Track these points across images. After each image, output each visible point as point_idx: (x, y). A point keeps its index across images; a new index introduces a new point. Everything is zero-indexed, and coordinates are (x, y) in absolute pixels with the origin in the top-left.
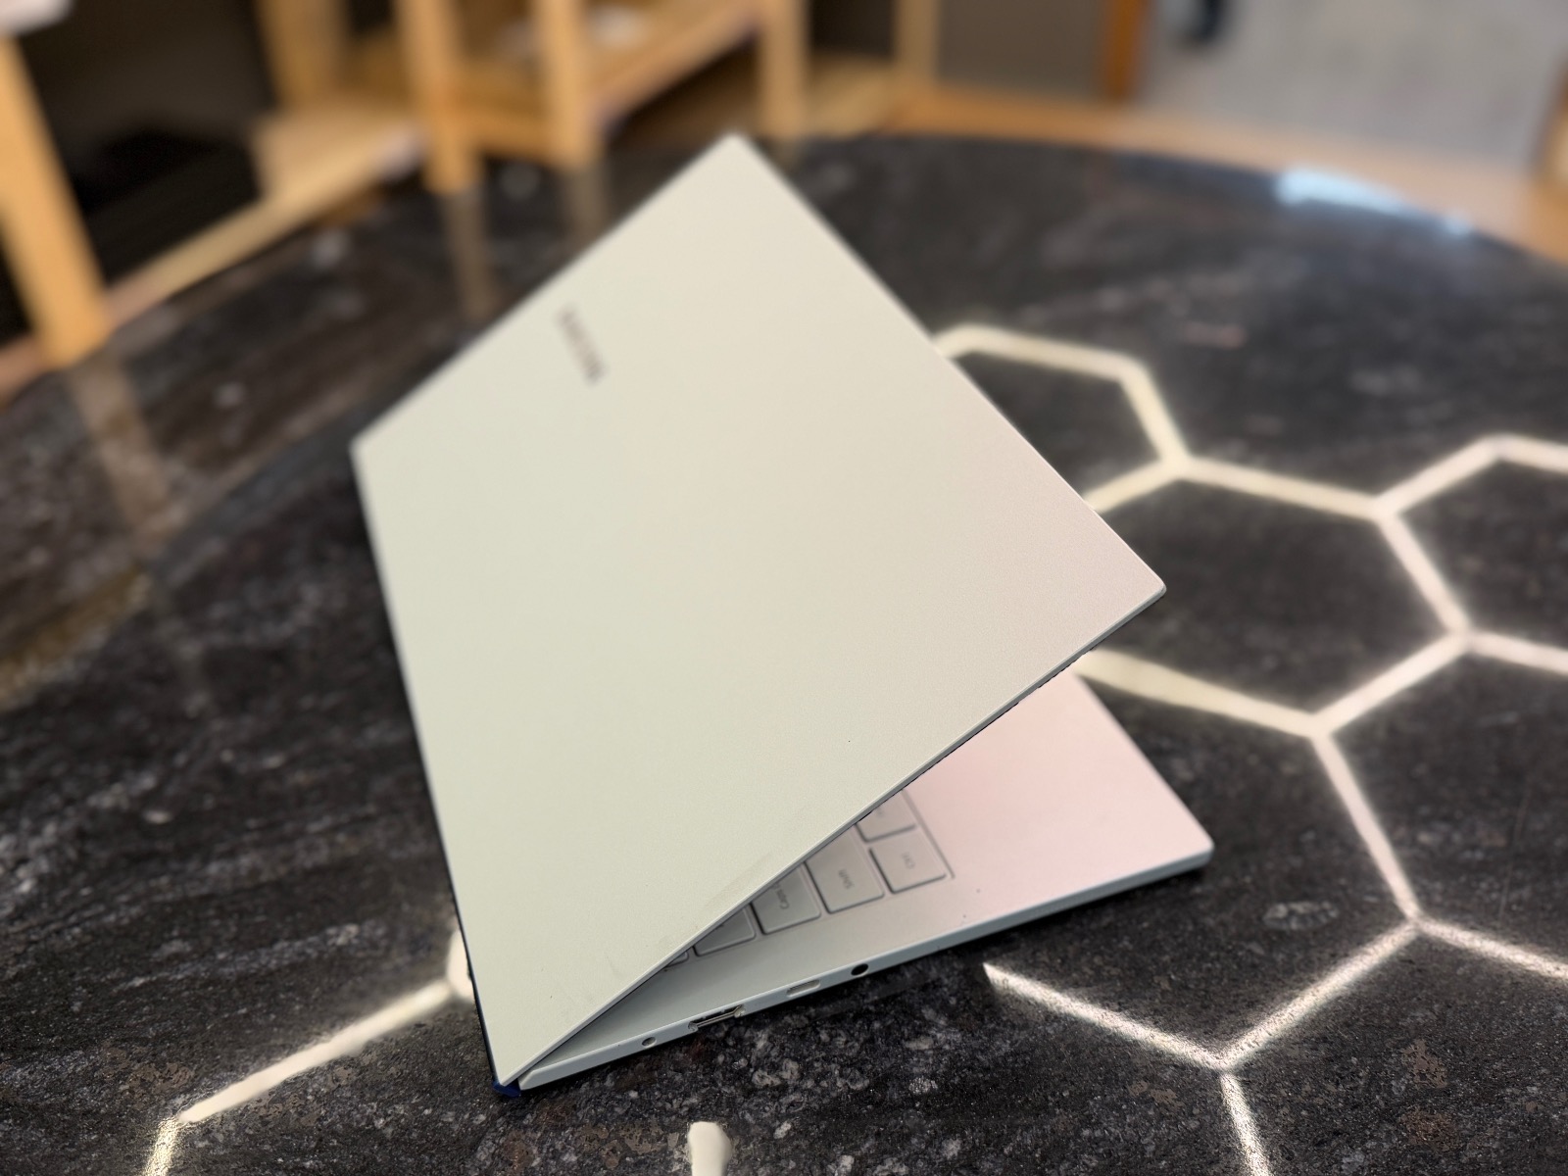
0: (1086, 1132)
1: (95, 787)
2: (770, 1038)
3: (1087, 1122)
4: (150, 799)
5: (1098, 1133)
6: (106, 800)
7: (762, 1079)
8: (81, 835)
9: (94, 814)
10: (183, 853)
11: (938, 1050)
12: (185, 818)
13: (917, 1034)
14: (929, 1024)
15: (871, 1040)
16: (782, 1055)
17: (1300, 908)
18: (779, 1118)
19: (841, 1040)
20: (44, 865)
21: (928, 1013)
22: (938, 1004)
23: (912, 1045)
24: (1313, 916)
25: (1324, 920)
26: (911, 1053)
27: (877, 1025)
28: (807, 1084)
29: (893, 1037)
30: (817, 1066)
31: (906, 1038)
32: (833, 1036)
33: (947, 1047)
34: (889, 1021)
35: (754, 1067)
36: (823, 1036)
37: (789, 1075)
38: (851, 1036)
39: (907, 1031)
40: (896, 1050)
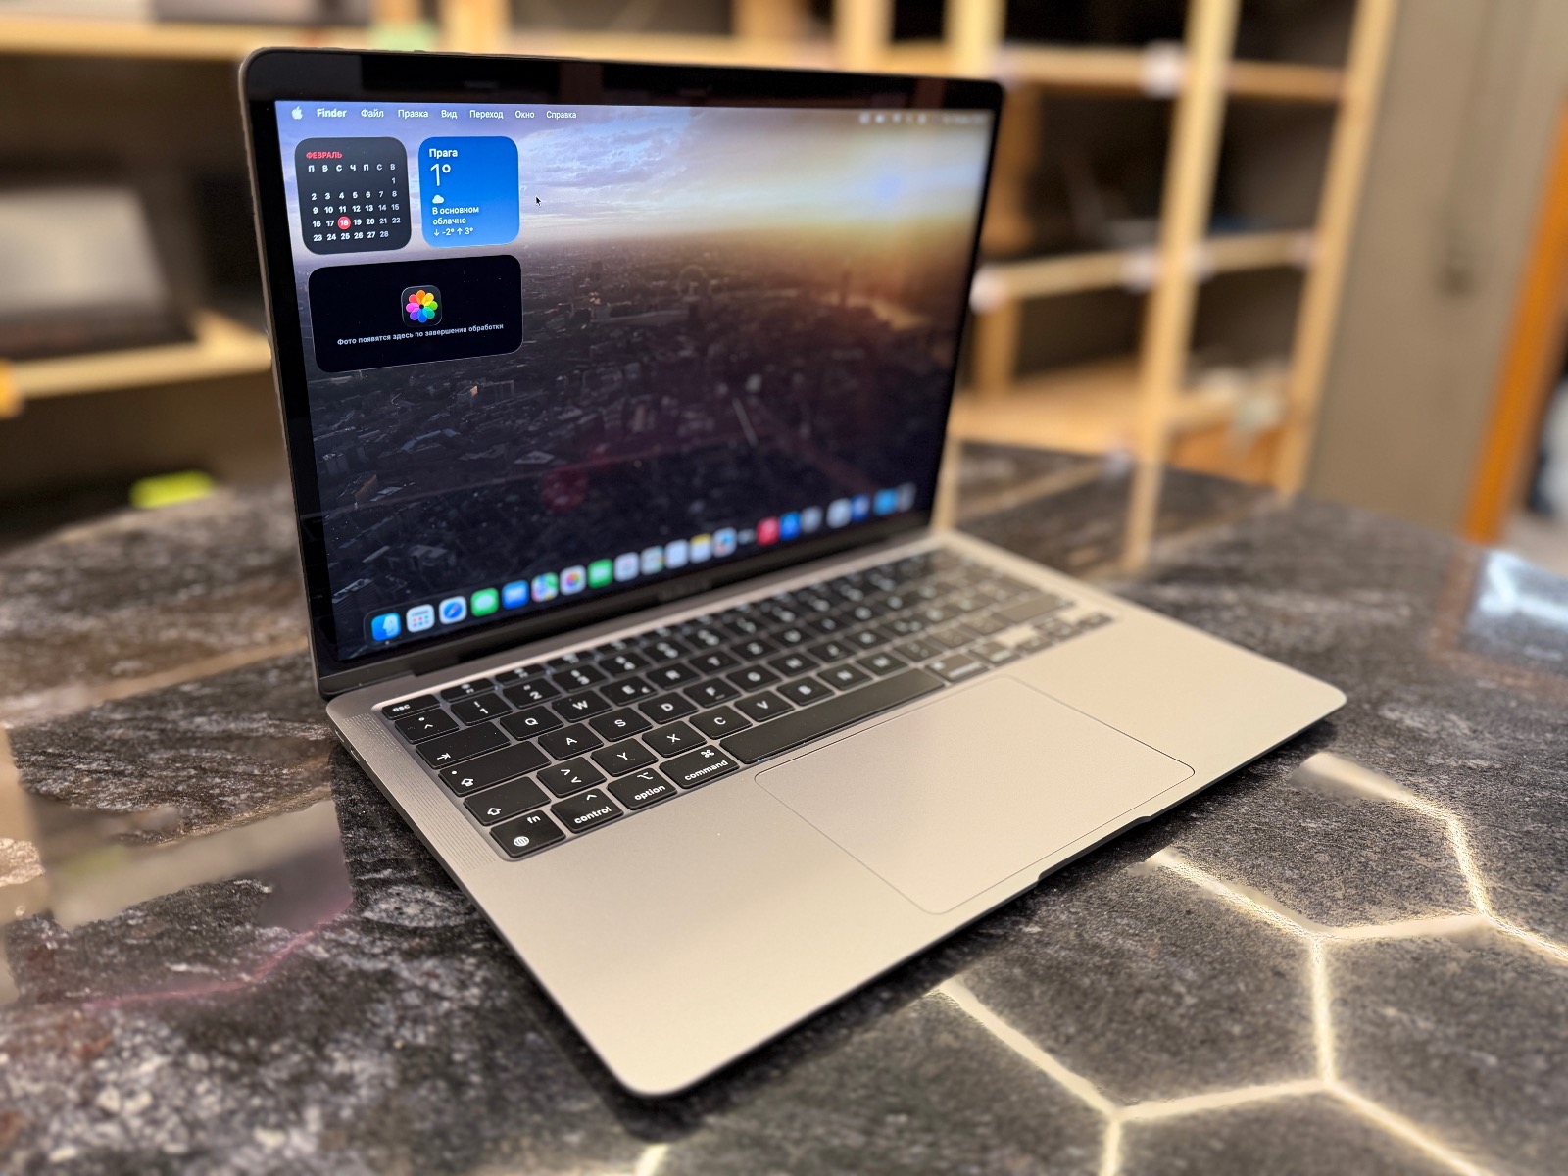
2: (159, 1070)
7: (109, 1099)
11: (278, 1152)
13: (280, 1127)
14: (300, 1123)
15: (232, 1113)
16: (149, 1087)
19: (210, 1099)
21: (313, 1115)
22: (330, 1109)
23: (261, 1135)
26: (251, 1142)
27: (256, 1101)
28: (136, 1123)
29: (255, 1119)
30: (163, 1111)
31: (265, 1125)
32: (209, 1091)
33: (289, 1154)
34: (270, 1103)
35: (116, 1085)
36: (201, 1088)
37: (132, 1106)
38: (222, 1100)
39: (273, 1119)
40: (243, 1132)
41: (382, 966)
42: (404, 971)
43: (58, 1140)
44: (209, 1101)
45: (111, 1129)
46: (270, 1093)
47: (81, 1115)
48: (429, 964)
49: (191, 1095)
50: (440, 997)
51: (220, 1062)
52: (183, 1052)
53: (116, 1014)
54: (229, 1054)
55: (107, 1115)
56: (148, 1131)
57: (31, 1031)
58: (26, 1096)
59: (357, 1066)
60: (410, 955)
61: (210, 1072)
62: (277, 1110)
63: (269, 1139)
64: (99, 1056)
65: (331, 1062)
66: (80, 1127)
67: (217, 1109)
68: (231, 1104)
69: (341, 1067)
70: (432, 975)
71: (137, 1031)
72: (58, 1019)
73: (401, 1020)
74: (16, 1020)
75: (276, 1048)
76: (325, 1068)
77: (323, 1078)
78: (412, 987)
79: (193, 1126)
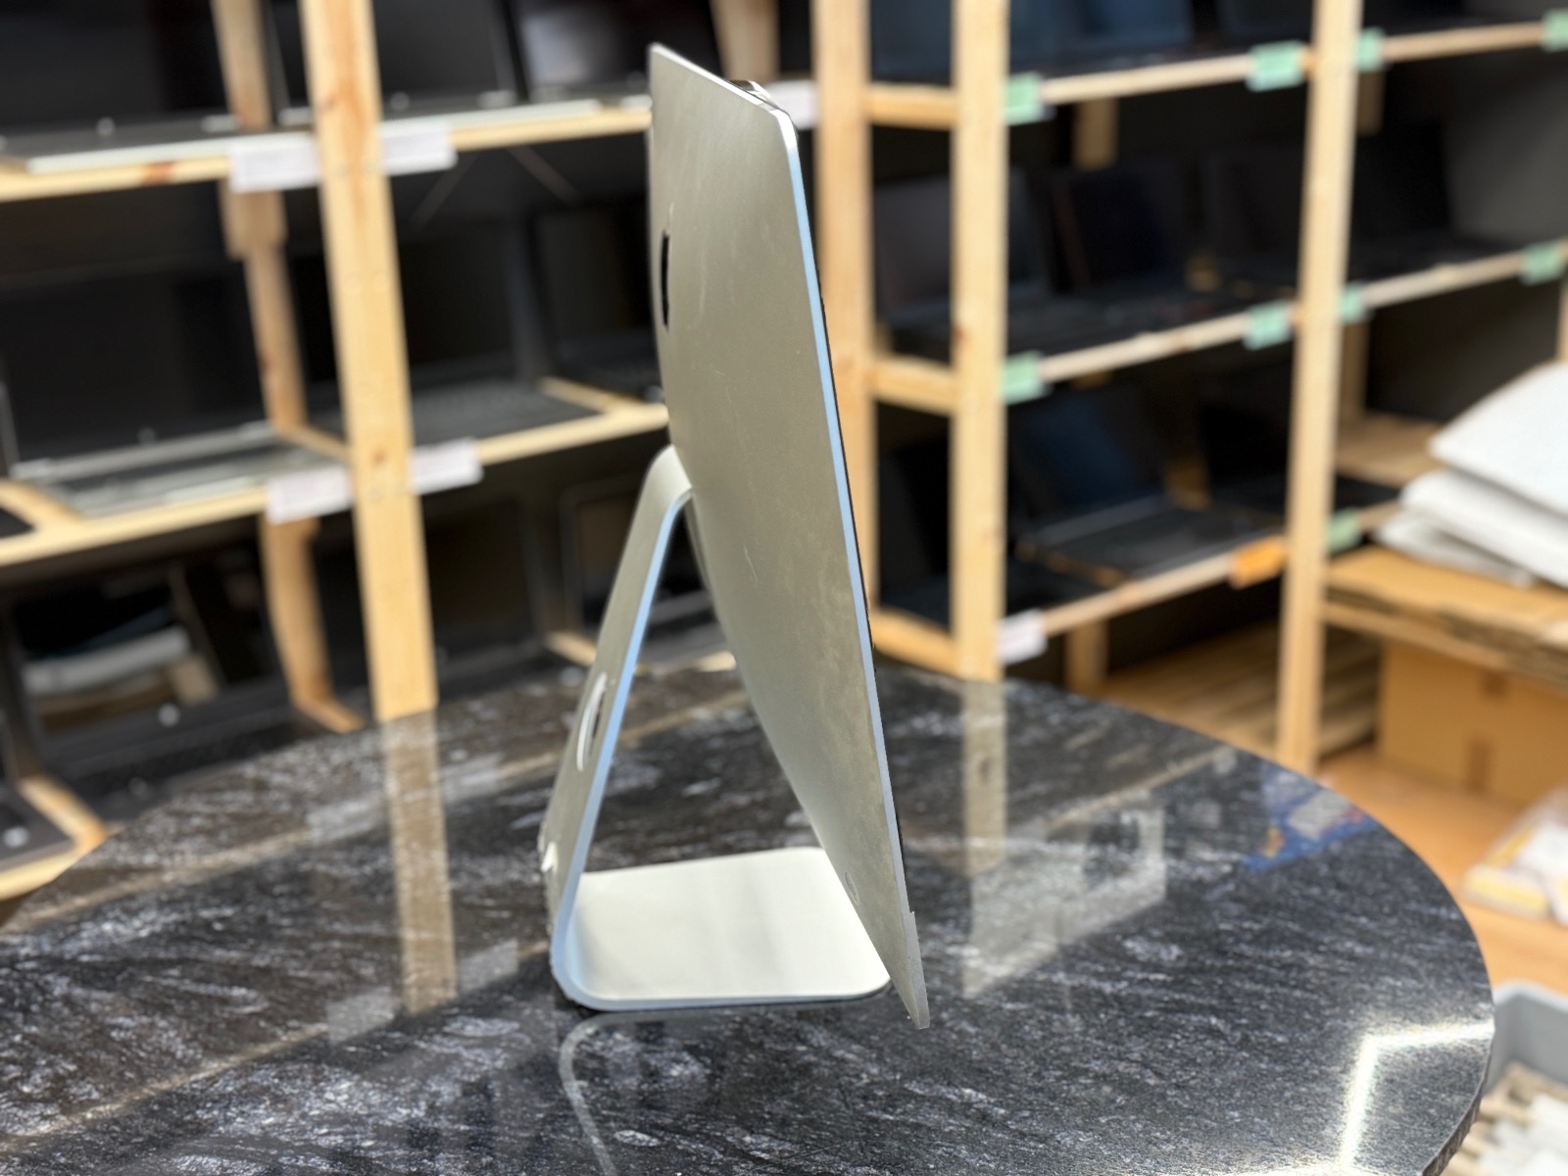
0: (425, 1161)
1: (207, 906)
2: (350, 1088)
3: (431, 1159)
4: (222, 919)
5: (429, 1163)
6: (206, 914)
7: (329, 1096)
8: (184, 923)
9: (195, 918)
10: (211, 943)
11: (408, 1115)
12: (229, 931)
13: (406, 1108)
15: (386, 1103)
16: (347, 1093)
17: (640, 1136)
18: (318, 1109)
19: (374, 1098)
20: (158, 928)
23: (399, 1109)
24: (641, 1141)
25: (644, 1144)
26: (396, 1111)
27: (396, 1099)
28: (344, 1104)
29: (396, 1104)
30: (354, 1101)
31: (401, 1107)
32: (374, 1095)
33: (413, 1116)
34: (403, 1099)
35: (331, 1091)
36: (371, 1093)
37: (340, 1099)
38: (381, 1098)
39: (405, 1105)
40: (392, 1109)
41: (453, 1051)
42: (465, 1054)
43: (311, 1109)
44: (375, 1098)
45: (333, 1106)
46: (403, 1096)
47: (318, 1100)
48: (478, 1051)
49: (366, 1096)
50: (482, 1064)
51: (377, 1085)
52: (359, 1081)
53: (324, 1066)
54: (382, 1082)
55: (330, 1101)
56: (350, 1107)
57: (286, 1071)
58: (292, 1094)
59: (442, 1088)
60: (467, 1047)
61: (374, 1088)
62: (406, 1102)
63: (404, 1112)
64: (321, 1081)
65: (430, 1087)
66: (319, 1104)
67: (379, 1101)
68: (385, 1099)
69: (434, 1088)
70: (479, 1055)
71: (335, 1073)
72: (297, 1067)
73: (463, 1073)
74: (277, 1067)
75: (404, 1081)
76: (427, 1089)
77: (425, 1092)
78: (468, 1060)
79: (369, 1106)
